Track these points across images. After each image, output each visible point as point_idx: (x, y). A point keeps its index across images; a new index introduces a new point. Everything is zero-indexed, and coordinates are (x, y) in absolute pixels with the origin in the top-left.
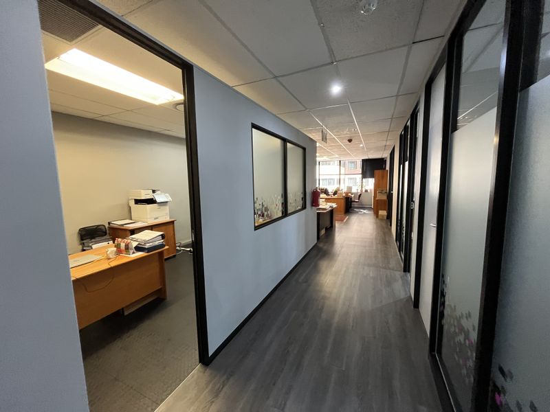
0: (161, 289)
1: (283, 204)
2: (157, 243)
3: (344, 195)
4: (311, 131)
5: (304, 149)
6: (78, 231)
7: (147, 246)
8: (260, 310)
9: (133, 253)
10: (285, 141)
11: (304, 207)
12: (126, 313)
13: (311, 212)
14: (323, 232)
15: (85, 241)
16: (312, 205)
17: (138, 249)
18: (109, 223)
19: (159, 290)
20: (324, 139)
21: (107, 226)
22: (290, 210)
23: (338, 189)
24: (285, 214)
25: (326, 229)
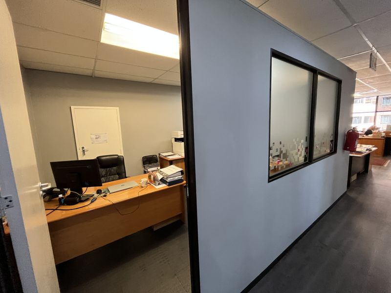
0: (181, 214)
1: (306, 148)
2: (176, 178)
3: (383, 134)
4: (349, 60)
5: (339, 82)
6: (142, 158)
7: (169, 180)
8: (271, 270)
9: (159, 184)
10: (314, 72)
11: (333, 151)
12: (155, 229)
13: (342, 157)
14: (354, 178)
15: (145, 165)
16: (345, 148)
17: (163, 181)
18: (159, 154)
19: (180, 215)
20: (373, 64)
21: (158, 156)
22: (316, 154)
23: (374, 128)
24: (309, 159)
25: (359, 174)
